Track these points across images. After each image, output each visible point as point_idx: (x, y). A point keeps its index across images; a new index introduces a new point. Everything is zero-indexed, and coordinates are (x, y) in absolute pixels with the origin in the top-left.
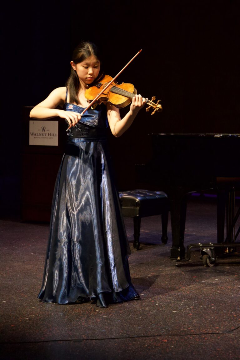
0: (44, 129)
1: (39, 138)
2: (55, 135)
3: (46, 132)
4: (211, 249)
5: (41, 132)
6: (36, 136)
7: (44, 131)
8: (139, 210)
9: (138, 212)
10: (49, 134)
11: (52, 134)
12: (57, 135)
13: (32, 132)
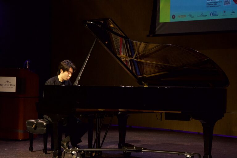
0: (8, 82)
4: (76, 152)
8: (46, 129)
9: (45, 131)
10: (11, 85)
12: (15, 85)
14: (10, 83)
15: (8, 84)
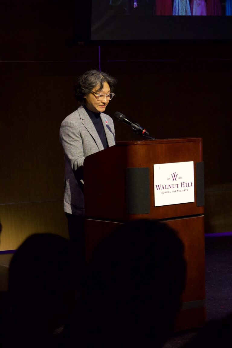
0: (174, 178)
1: (169, 192)
2: (190, 184)
3: (179, 181)
5: (171, 182)
6: (165, 190)
7: (175, 179)
10: (183, 185)
11: (186, 183)
12: (193, 184)
13: (157, 185)
14: (181, 178)
15: (175, 182)
